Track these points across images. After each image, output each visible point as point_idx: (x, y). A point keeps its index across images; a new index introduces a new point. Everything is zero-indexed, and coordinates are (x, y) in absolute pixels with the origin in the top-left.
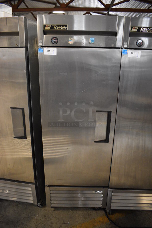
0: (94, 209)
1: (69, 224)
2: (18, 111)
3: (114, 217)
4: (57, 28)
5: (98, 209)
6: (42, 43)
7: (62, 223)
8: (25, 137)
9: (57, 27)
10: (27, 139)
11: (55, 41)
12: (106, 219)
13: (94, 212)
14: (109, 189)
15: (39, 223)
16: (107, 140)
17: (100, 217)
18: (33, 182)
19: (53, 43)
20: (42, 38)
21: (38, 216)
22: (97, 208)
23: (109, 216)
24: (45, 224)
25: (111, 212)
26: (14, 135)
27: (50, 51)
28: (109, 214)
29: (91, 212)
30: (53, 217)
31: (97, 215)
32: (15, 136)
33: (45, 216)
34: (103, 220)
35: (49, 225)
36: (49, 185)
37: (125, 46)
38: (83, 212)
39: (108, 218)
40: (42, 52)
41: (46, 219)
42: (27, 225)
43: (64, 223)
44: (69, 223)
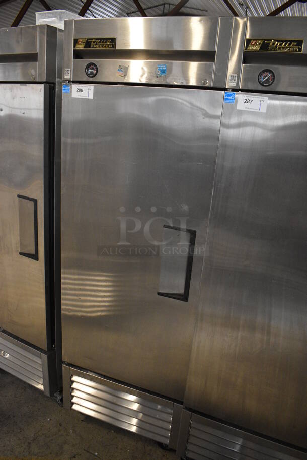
1: (95, 458)
4: (96, 44)
6: (69, 74)
7: (84, 450)
9: (97, 42)
11: (92, 70)
14: (184, 409)
15: (43, 434)
18: (44, 348)
19: (88, 75)
20: (70, 66)
21: (49, 419)
24: (52, 440)
26: (21, 248)
27: (82, 90)
30: (74, 431)
33: (60, 425)
35: (59, 445)
36: (69, 362)
37: (232, 83)
40: (68, 92)
41: (59, 431)
42: (21, 429)
43: (88, 452)
44: (96, 454)
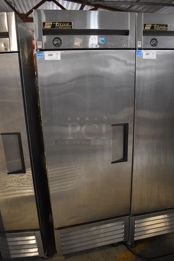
0: (113, 245)
2: (11, 138)
3: (138, 249)
4: (59, 26)
5: (117, 244)
6: (41, 45)
8: (23, 171)
9: (60, 24)
10: (26, 173)
11: (57, 42)
12: (130, 253)
13: (113, 249)
14: (131, 217)
16: (125, 159)
17: (123, 253)
18: (37, 228)
19: (55, 45)
20: (40, 39)
22: (115, 243)
23: (131, 249)
25: (133, 245)
26: (8, 170)
27: (52, 55)
28: (132, 247)
29: (110, 251)
31: (118, 252)
32: (9, 172)
34: (126, 256)
36: (59, 227)
37: (139, 46)
38: (101, 252)
39: (131, 252)
40: (42, 57)
